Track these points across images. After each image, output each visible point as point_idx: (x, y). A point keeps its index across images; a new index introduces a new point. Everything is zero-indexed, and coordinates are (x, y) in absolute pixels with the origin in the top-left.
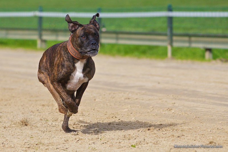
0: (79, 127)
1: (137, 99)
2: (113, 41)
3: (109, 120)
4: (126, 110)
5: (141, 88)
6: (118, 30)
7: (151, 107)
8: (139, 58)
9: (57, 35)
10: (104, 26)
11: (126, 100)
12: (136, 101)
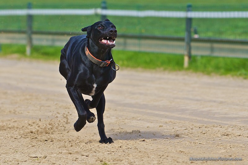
4: (223, 151)
10: (196, 32)
12: (238, 138)
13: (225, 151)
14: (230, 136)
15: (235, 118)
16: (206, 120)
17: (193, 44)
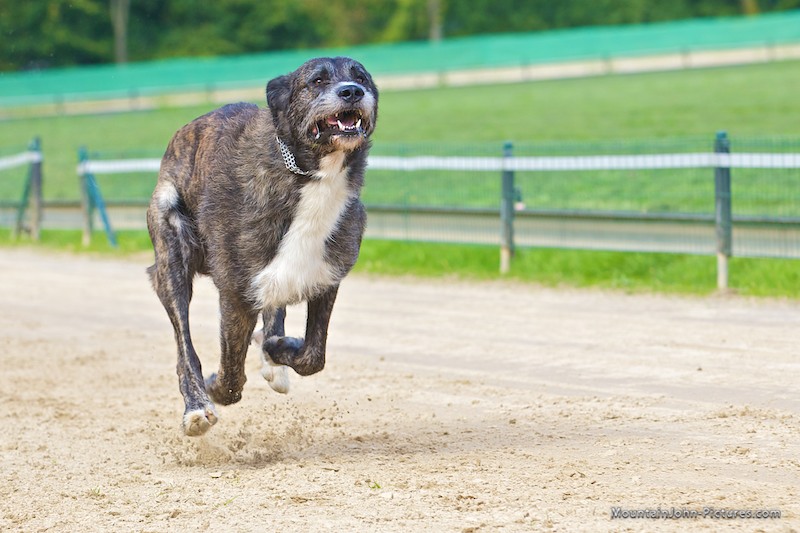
0: (476, 507)
3: (563, 484)
4: (611, 452)
5: (648, 384)
6: (560, 207)
10: (520, 199)
11: (607, 422)
12: (637, 424)
13: (614, 451)
14: (619, 421)
15: (624, 381)
16: (564, 386)
17: (518, 224)
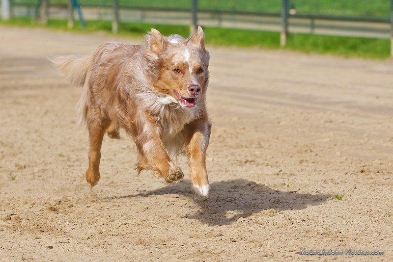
1: (343, 122)
2: (306, 30)
3: (301, 155)
4: (327, 140)
5: (350, 105)
6: (314, 12)
7: (366, 135)
8: (347, 56)
9: (220, 20)
10: (293, 7)
11: (327, 124)
17: (291, 20)
